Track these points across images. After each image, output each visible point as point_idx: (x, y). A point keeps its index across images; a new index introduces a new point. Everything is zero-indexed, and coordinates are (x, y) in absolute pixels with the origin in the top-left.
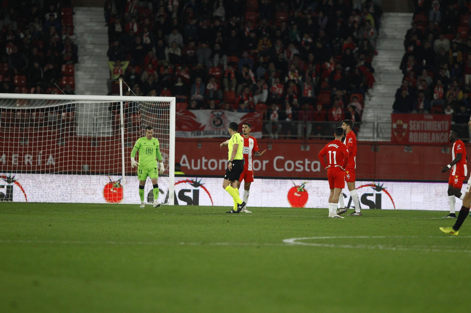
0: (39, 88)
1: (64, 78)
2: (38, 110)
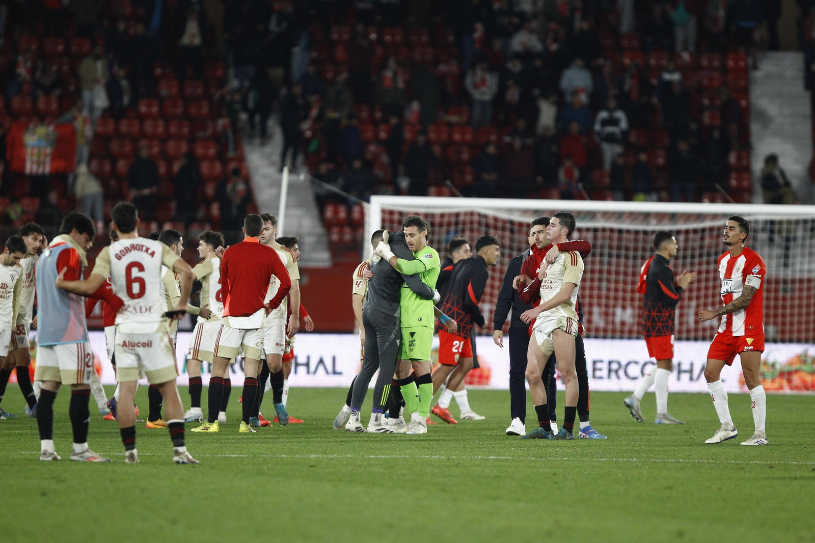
1: (734, 175)
2: (687, 232)
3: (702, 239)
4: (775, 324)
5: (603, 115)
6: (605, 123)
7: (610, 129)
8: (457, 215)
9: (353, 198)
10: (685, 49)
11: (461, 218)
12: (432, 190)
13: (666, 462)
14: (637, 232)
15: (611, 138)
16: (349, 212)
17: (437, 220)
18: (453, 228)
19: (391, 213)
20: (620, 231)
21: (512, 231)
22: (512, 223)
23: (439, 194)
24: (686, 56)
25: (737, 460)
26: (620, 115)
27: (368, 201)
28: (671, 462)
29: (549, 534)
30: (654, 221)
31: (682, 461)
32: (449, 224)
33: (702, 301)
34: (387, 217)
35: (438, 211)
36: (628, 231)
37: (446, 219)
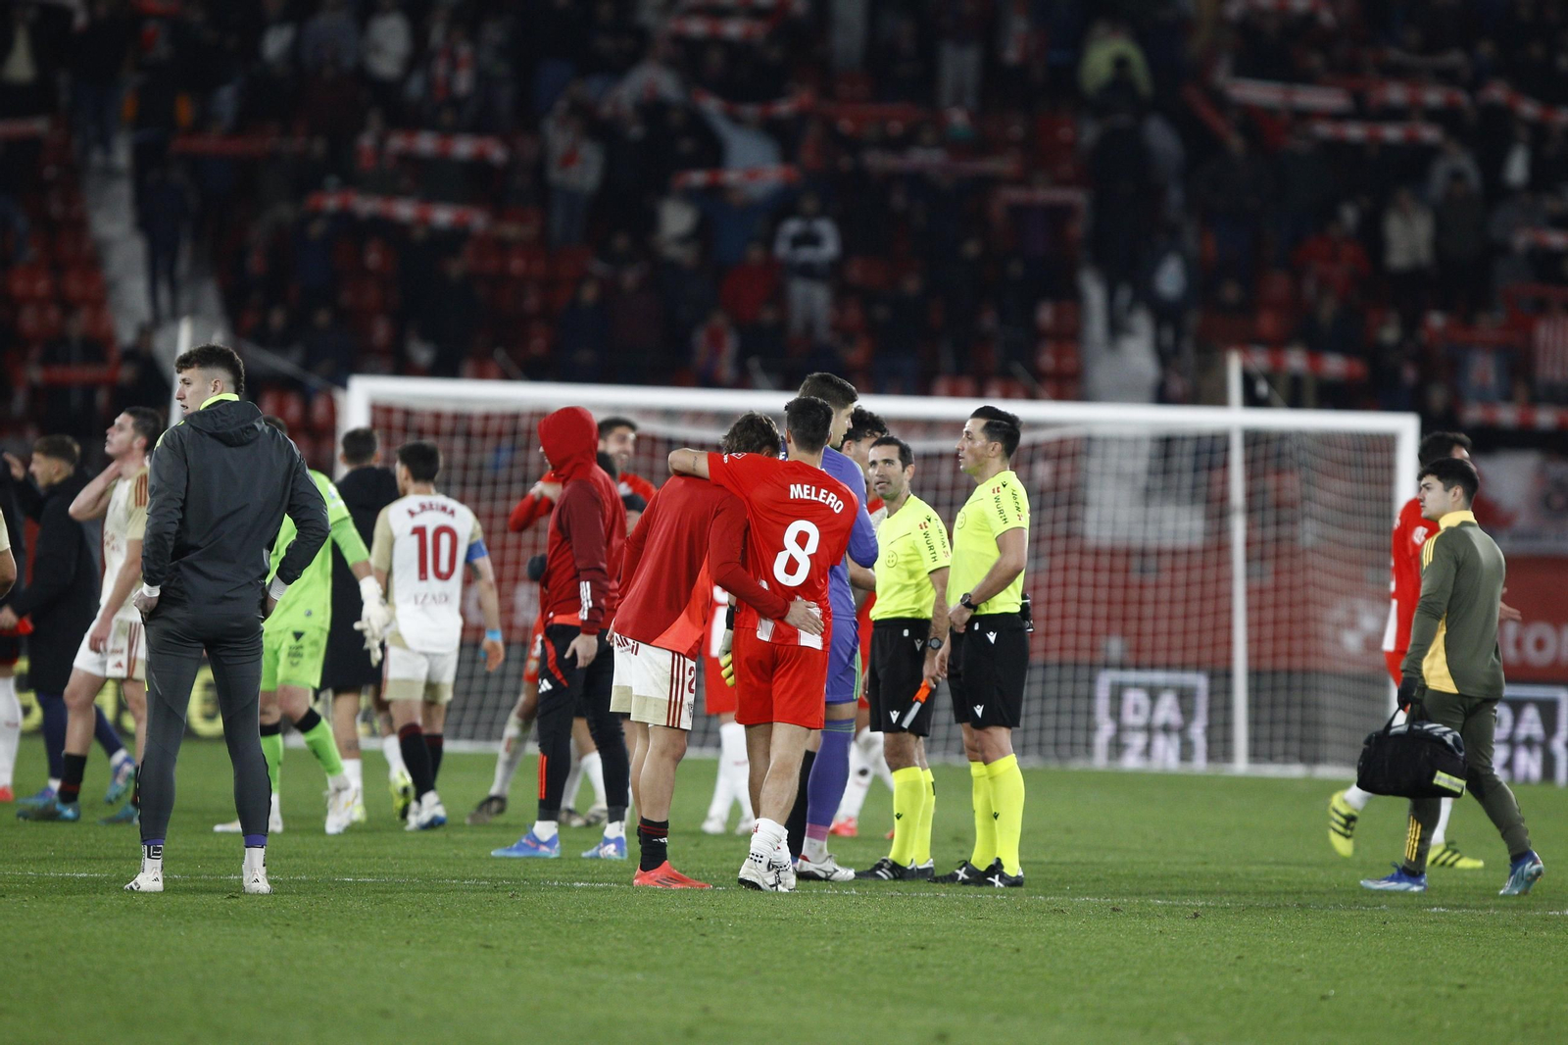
1: (1048, 346)
4: (1124, 634)
5: (793, 227)
6: (799, 241)
7: (806, 254)
8: (515, 417)
9: (314, 381)
10: (958, 102)
11: (524, 423)
12: (469, 366)
13: (913, 898)
15: (808, 271)
16: (307, 406)
17: (477, 426)
18: (506, 442)
19: (388, 410)
23: (481, 375)
24: (958, 118)
25: (1050, 895)
26: (826, 228)
27: (344, 386)
28: (924, 898)
29: (690, 1033)
31: (943, 895)
32: (500, 434)
34: (382, 414)
35: (479, 409)
37: (494, 425)
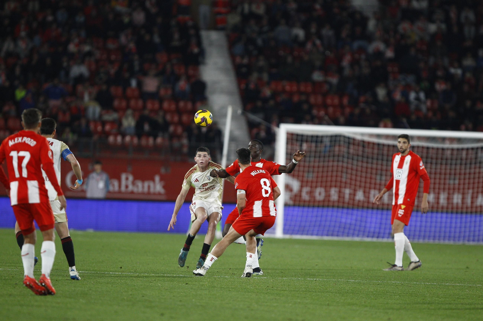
0: (470, 126)
2: (467, 149)
3: (477, 153)
14: (438, 149)
17: (319, 139)
20: (428, 148)
21: (363, 147)
22: (363, 142)
27: (278, 127)
30: (448, 142)
33: (476, 190)
34: (290, 137)
36: (433, 148)
